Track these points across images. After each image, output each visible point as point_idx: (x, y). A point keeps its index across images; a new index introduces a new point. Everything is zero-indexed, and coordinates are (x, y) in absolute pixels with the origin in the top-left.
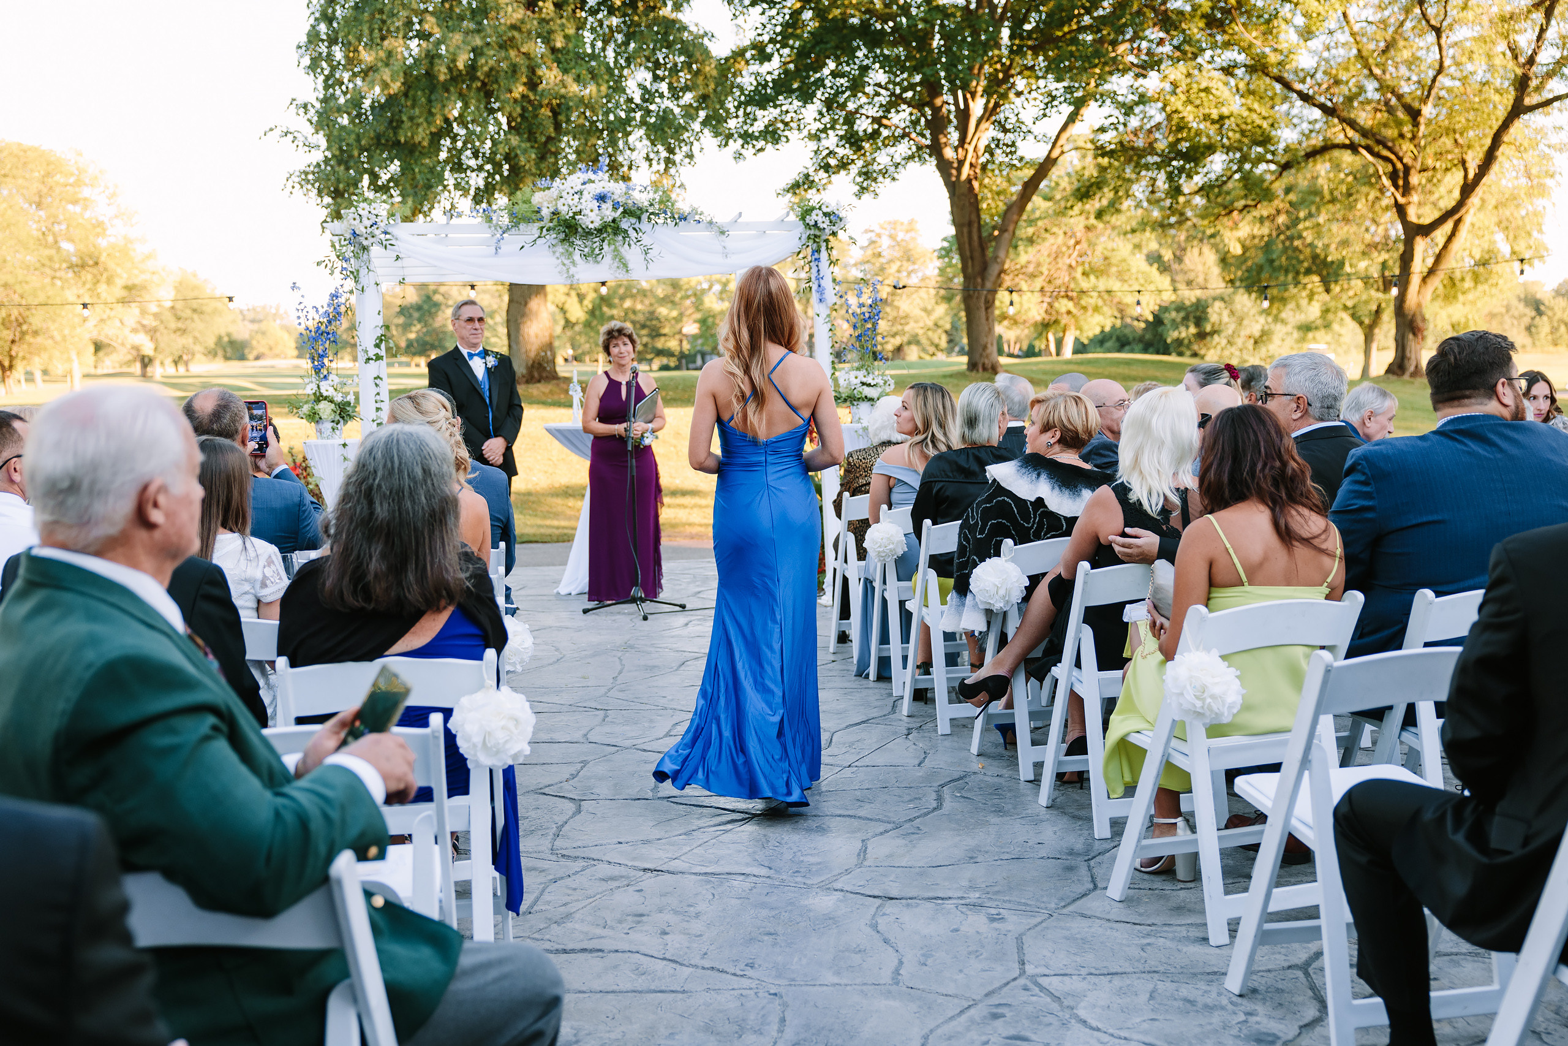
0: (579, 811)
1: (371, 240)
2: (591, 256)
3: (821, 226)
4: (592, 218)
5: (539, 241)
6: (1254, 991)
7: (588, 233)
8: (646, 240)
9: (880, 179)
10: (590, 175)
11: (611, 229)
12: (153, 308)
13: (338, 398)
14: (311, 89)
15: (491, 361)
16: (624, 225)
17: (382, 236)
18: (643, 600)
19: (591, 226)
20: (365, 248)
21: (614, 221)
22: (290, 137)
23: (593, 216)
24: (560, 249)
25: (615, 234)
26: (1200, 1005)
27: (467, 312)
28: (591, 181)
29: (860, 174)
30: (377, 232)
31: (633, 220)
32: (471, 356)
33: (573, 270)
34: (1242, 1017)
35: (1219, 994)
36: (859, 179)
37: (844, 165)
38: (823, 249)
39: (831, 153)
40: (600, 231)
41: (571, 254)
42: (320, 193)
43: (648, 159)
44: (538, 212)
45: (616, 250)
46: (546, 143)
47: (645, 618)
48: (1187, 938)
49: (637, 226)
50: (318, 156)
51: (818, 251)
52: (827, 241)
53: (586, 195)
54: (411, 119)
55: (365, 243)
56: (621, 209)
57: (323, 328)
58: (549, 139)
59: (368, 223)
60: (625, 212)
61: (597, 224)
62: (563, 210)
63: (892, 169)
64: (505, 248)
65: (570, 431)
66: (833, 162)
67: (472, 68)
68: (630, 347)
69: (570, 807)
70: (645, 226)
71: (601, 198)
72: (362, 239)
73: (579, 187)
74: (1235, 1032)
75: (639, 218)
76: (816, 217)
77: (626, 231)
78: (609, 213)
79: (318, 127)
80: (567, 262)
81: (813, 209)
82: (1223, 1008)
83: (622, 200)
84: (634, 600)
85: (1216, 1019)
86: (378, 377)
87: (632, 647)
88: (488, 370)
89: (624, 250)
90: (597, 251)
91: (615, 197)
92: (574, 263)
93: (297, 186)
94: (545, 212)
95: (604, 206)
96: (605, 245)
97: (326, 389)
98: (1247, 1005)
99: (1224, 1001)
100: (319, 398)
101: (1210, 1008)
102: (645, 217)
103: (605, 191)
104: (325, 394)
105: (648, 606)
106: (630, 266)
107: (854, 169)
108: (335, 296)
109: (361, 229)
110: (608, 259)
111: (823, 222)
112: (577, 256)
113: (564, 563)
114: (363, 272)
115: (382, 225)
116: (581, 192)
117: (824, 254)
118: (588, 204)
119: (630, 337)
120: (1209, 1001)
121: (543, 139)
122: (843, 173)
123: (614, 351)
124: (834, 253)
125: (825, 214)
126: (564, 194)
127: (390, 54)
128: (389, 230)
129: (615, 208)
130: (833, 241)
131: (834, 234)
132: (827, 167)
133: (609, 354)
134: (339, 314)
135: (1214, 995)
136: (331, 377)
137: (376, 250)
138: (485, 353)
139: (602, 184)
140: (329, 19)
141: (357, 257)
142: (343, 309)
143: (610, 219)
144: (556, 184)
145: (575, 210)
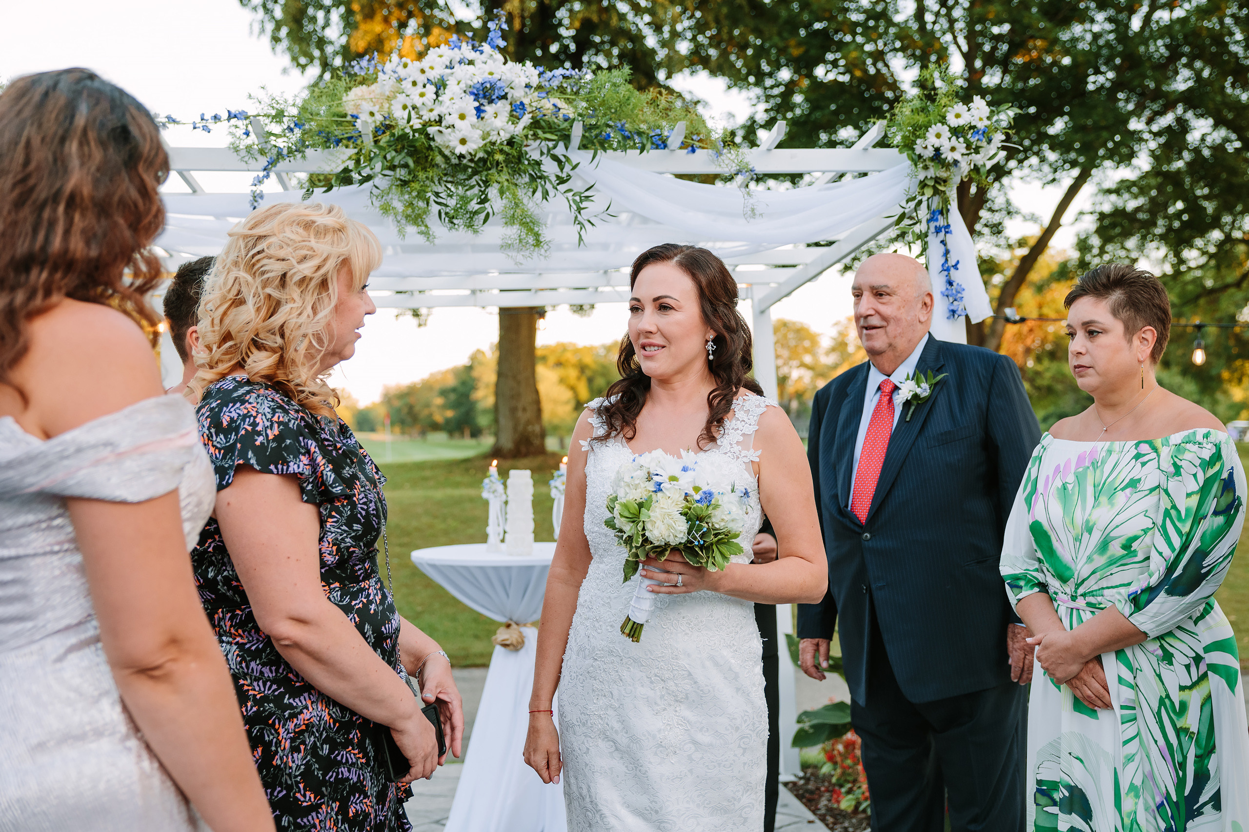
4: (463, 134)
7: (455, 167)
8: (579, 181)
11: (504, 161)
16: (533, 151)
19: (460, 149)
21: (511, 142)
23: (464, 128)
24: (396, 202)
25: (514, 170)
28: (463, 63)
31: (553, 142)
40: (481, 163)
45: (514, 203)
49: (560, 150)
51: (944, 211)
53: (453, 89)
56: (526, 120)
60: (536, 124)
61: (474, 145)
62: (400, 115)
71: (486, 94)
73: (439, 73)
75: (566, 138)
77: (538, 163)
78: (500, 125)
83: (529, 101)
89: (533, 203)
90: (474, 206)
91: (518, 94)
92: (423, 231)
94: (366, 125)
95: (489, 109)
96: (493, 192)
102: (577, 132)
103: (495, 80)
106: (547, 234)
110: (498, 221)
111: (955, 151)
112: (431, 217)
116: (442, 82)
125: (957, 132)
126: (407, 87)
129: (515, 115)
139: (491, 66)
143: (505, 136)
144: (388, 67)
145: (426, 118)
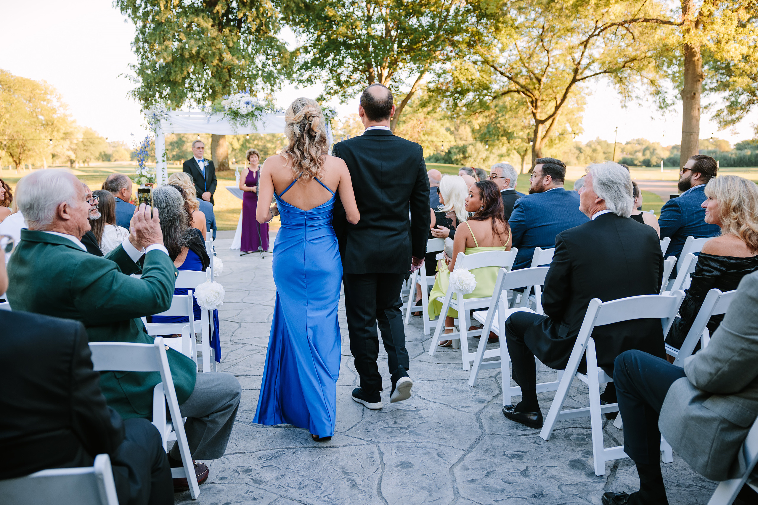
0: (240, 326)
1: (161, 117)
2: (243, 124)
3: (328, 115)
4: (244, 110)
5: (224, 119)
6: (478, 385)
7: (242, 116)
8: (264, 119)
9: (349, 98)
10: (243, 94)
11: (251, 115)
12: (75, 141)
13: (149, 176)
14: (136, 60)
15: (206, 164)
16: (256, 113)
17: (165, 116)
18: (262, 251)
19: (244, 113)
20: (158, 120)
22: (128, 78)
24: (232, 122)
25: (252, 117)
26: (459, 390)
27: (198, 145)
28: (243, 97)
29: (342, 96)
30: (163, 114)
31: (259, 111)
32: (199, 161)
33: (236, 130)
34: (474, 394)
35: (466, 386)
36: (341, 98)
37: (336, 92)
38: (329, 123)
39: (332, 88)
40: (247, 115)
41: (236, 124)
42: (140, 99)
43: (263, 89)
44: (224, 108)
45: (253, 122)
46: (225, 82)
47: (263, 258)
48: (456, 368)
49: (261, 114)
50: (139, 85)
51: (327, 124)
52: (330, 121)
53: (242, 102)
54: (175, 72)
55: (158, 118)
56: (255, 107)
57: (143, 150)
58: (227, 81)
59: (160, 111)
60: (256, 108)
61: (246, 113)
62: (233, 107)
63: (353, 94)
64: (211, 121)
65: (236, 189)
66: (332, 91)
67: (198, 53)
68: (257, 158)
69: (237, 325)
70: (263, 113)
71: (248, 103)
72: (157, 117)
73: (239, 99)
74: (471, 399)
75: (261, 111)
76: (327, 112)
77: (256, 116)
78: (250, 109)
79: (139, 74)
80: (235, 127)
81: (325, 109)
82: (467, 391)
83: (255, 104)
84: (259, 251)
85: (465, 395)
86: (163, 168)
87: (258, 268)
88: (205, 167)
89: (256, 122)
90: (246, 123)
91: (253, 103)
92: (237, 127)
93: (131, 96)
94: (226, 108)
95: (248, 106)
96: (249, 120)
97: (144, 172)
98: (475, 390)
99: (468, 389)
100: (141, 176)
101: (463, 391)
102: (263, 110)
103: (249, 100)
104: (144, 174)
105: (264, 254)
106: (258, 128)
107: (340, 94)
108: (147, 138)
109: (157, 113)
110: (250, 126)
111: (330, 114)
112: (238, 125)
113: (233, 237)
114: (158, 129)
115: (165, 111)
116: (240, 101)
117: (329, 125)
118: (243, 106)
119: (257, 154)
120: (463, 389)
121: (225, 81)
122: (336, 95)
123: (251, 159)
124: (333, 125)
125: (330, 111)
126: (233, 101)
127: (167, 47)
128: (168, 113)
129: (253, 107)
130: (333, 121)
131: (333, 118)
132: (330, 93)
133: (249, 161)
134: (149, 144)
135: (464, 387)
136: (146, 168)
137: (162, 121)
138: (204, 160)
139: (248, 98)
140: (143, 33)
141: (155, 123)
142: (150, 143)
143: (251, 111)
144: (230, 98)
145: (237, 107)
